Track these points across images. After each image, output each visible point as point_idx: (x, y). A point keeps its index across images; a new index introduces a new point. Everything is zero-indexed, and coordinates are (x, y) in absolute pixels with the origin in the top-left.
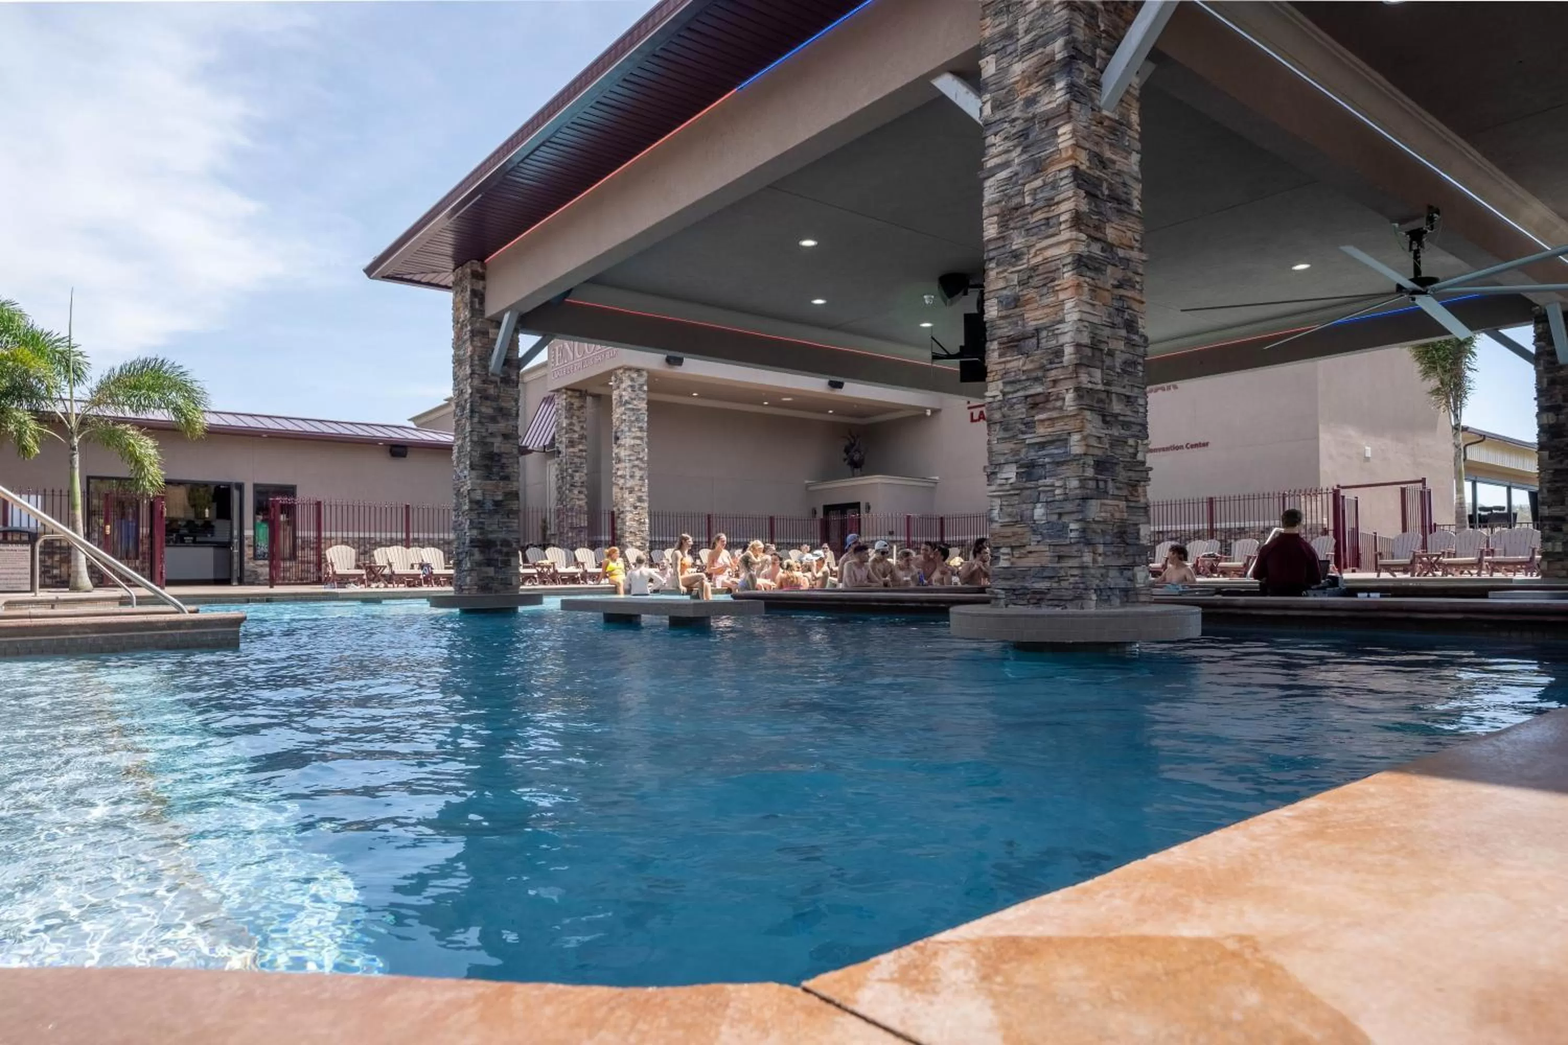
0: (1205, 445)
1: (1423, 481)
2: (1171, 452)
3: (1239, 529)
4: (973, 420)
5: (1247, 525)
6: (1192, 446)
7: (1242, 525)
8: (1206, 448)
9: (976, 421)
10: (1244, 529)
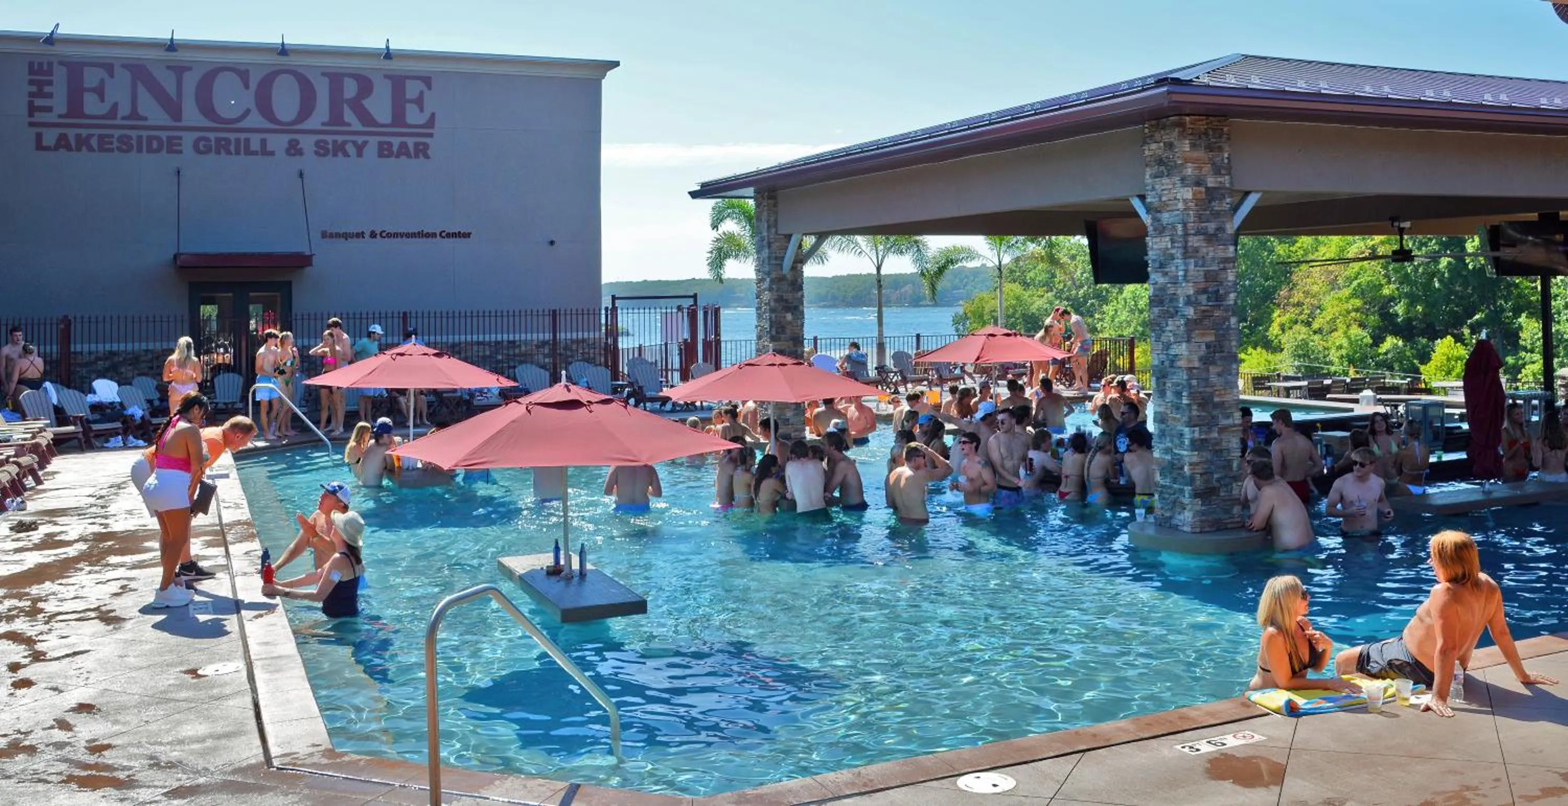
0: (467, 235)
1: (695, 297)
2: (417, 240)
3: (509, 342)
4: (40, 146)
5: (517, 338)
6: (449, 235)
7: (511, 338)
8: (467, 240)
9: (47, 149)
10: (514, 342)
